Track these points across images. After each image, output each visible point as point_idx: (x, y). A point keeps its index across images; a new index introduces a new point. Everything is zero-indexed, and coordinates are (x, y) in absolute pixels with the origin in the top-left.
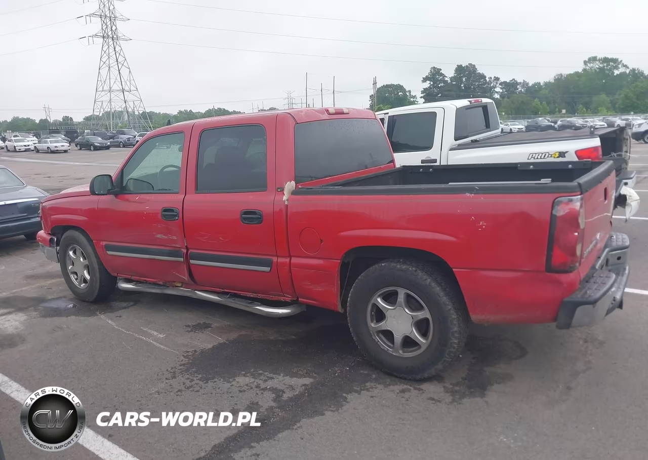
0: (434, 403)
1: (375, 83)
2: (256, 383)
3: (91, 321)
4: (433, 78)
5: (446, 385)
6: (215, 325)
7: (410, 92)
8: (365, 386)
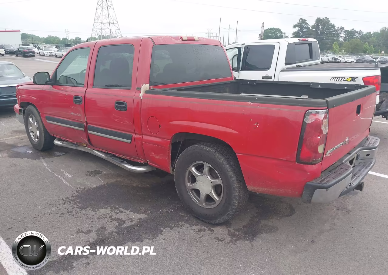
0: (217, 242)
1: (263, 27)
2: (110, 214)
3: (35, 162)
4: (301, 25)
5: (230, 229)
6: (105, 172)
7: (285, 33)
8: (178, 224)
